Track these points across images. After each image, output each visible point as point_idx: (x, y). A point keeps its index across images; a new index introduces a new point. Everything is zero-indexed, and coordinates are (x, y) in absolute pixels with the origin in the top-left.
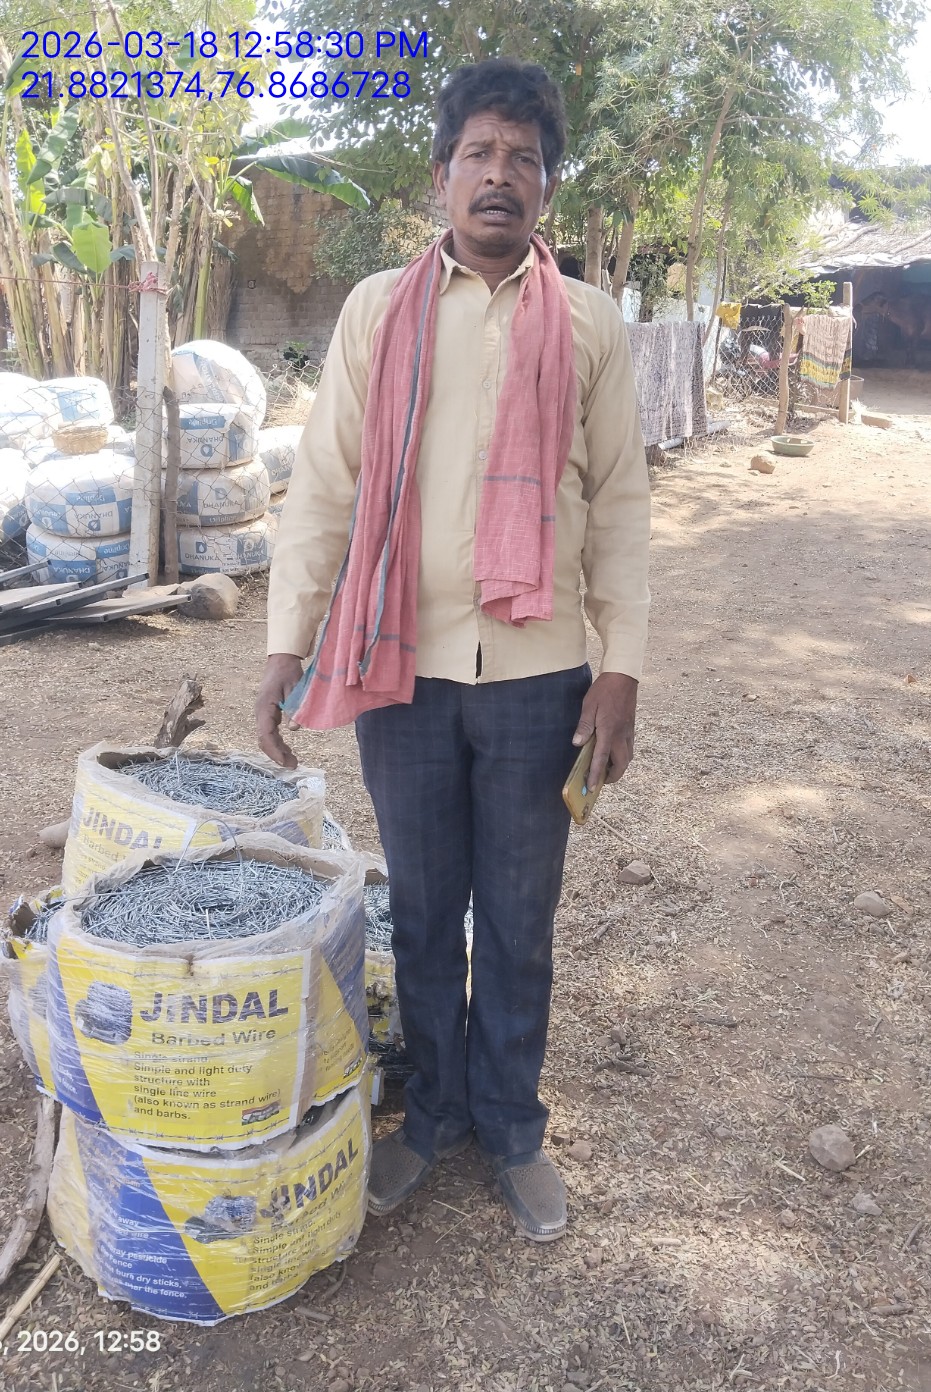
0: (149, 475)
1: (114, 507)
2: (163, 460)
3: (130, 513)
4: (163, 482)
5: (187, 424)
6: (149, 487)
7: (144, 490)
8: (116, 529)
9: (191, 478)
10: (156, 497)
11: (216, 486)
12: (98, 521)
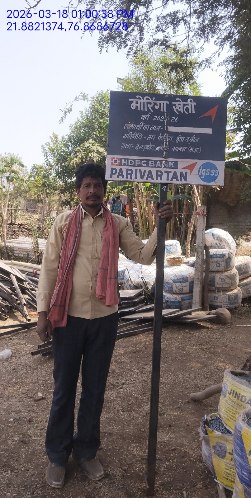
0: (200, 274)
1: (188, 284)
2: (204, 268)
3: (193, 286)
4: (204, 276)
5: (212, 256)
6: (200, 278)
7: (198, 279)
8: (188, 291)
9: (213, 274)
10: (201, 281)
11: (221, 277)
12: (182, 288)
